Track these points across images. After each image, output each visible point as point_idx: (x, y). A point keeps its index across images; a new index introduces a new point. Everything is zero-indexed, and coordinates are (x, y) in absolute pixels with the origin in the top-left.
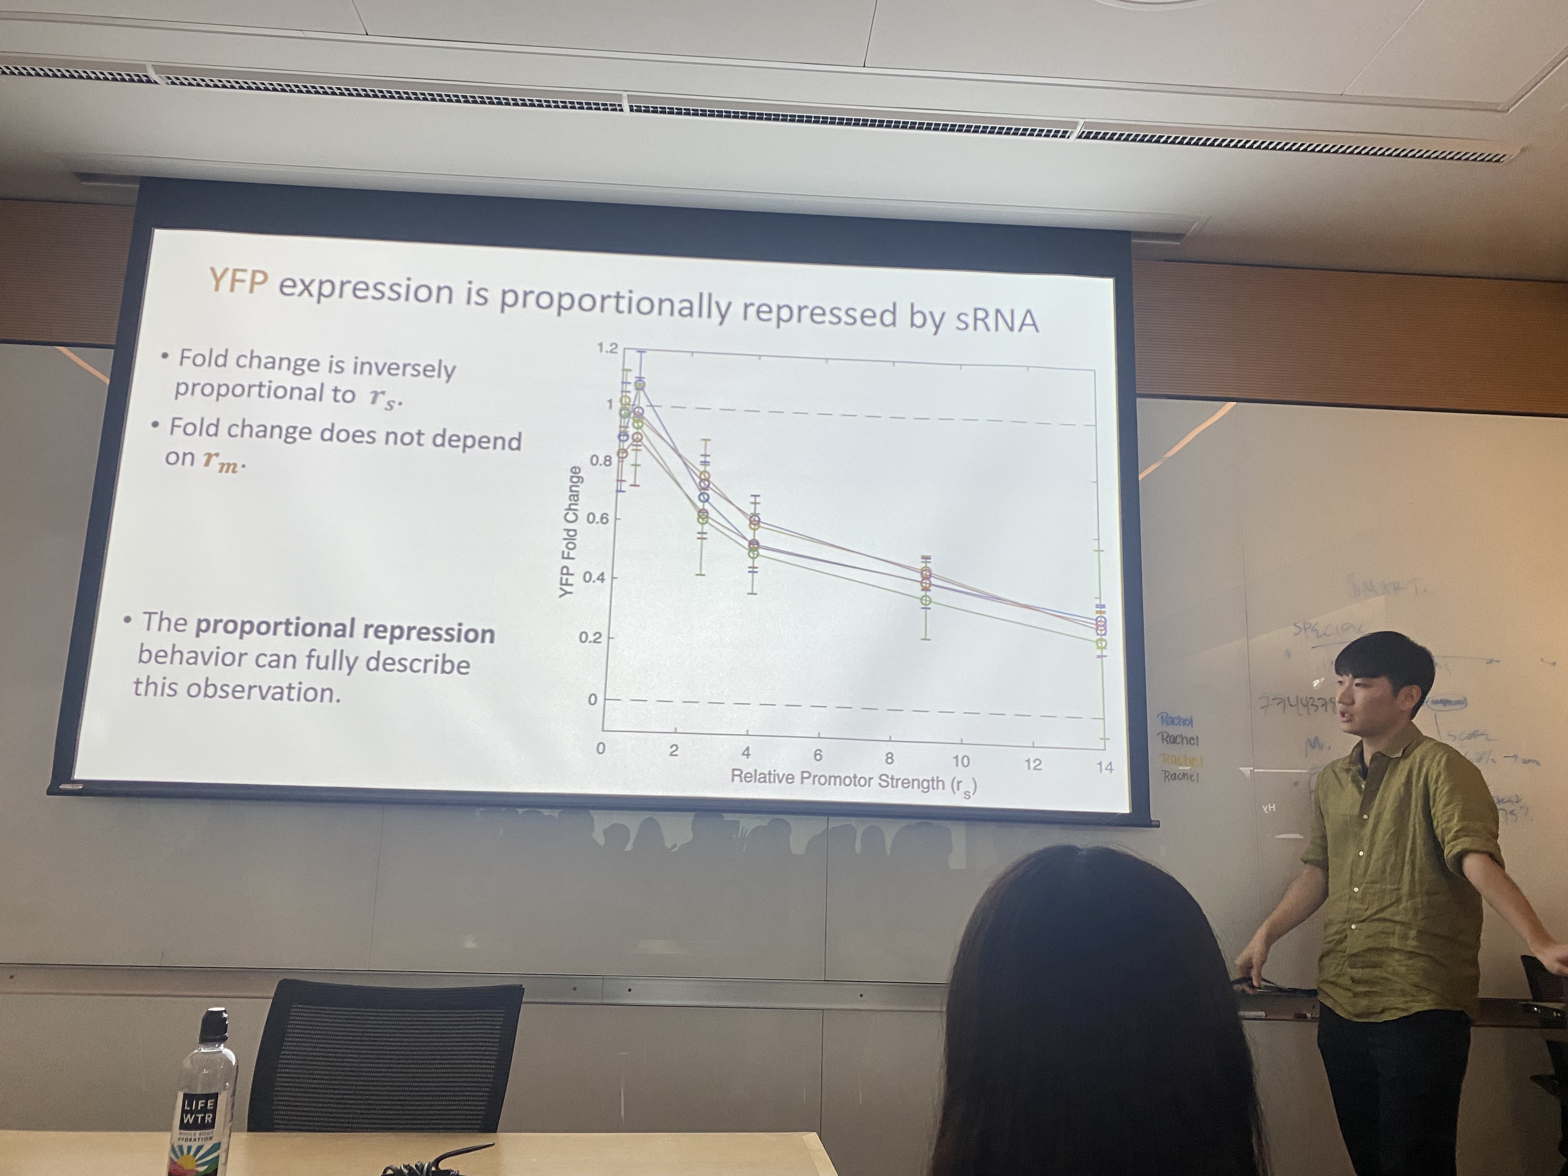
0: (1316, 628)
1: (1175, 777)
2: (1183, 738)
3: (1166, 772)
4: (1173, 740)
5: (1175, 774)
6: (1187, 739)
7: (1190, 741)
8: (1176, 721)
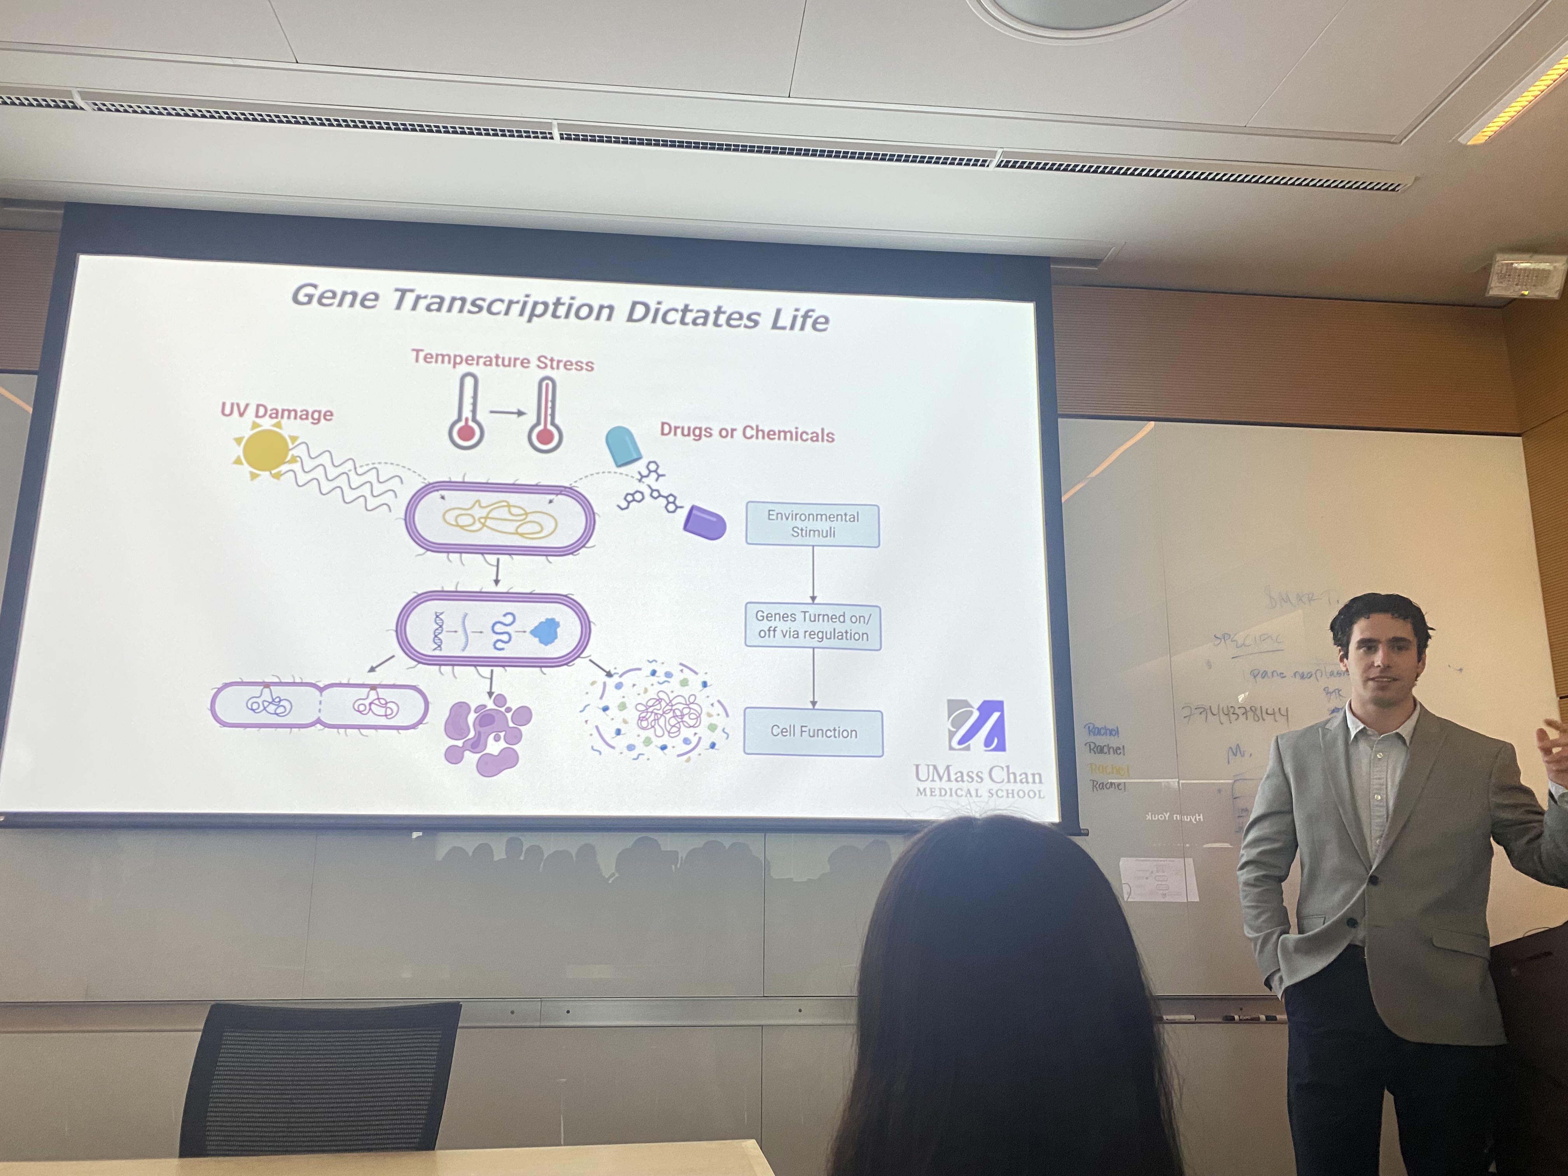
0: (1234, 639)
1: (1103, 786)
2: (1109, 748)
3: (1093, 781)
4: (1101, 750)
5: (1103, 783)
6: (1113, 748)
7: (1117, 750)
8: (1103, 731)
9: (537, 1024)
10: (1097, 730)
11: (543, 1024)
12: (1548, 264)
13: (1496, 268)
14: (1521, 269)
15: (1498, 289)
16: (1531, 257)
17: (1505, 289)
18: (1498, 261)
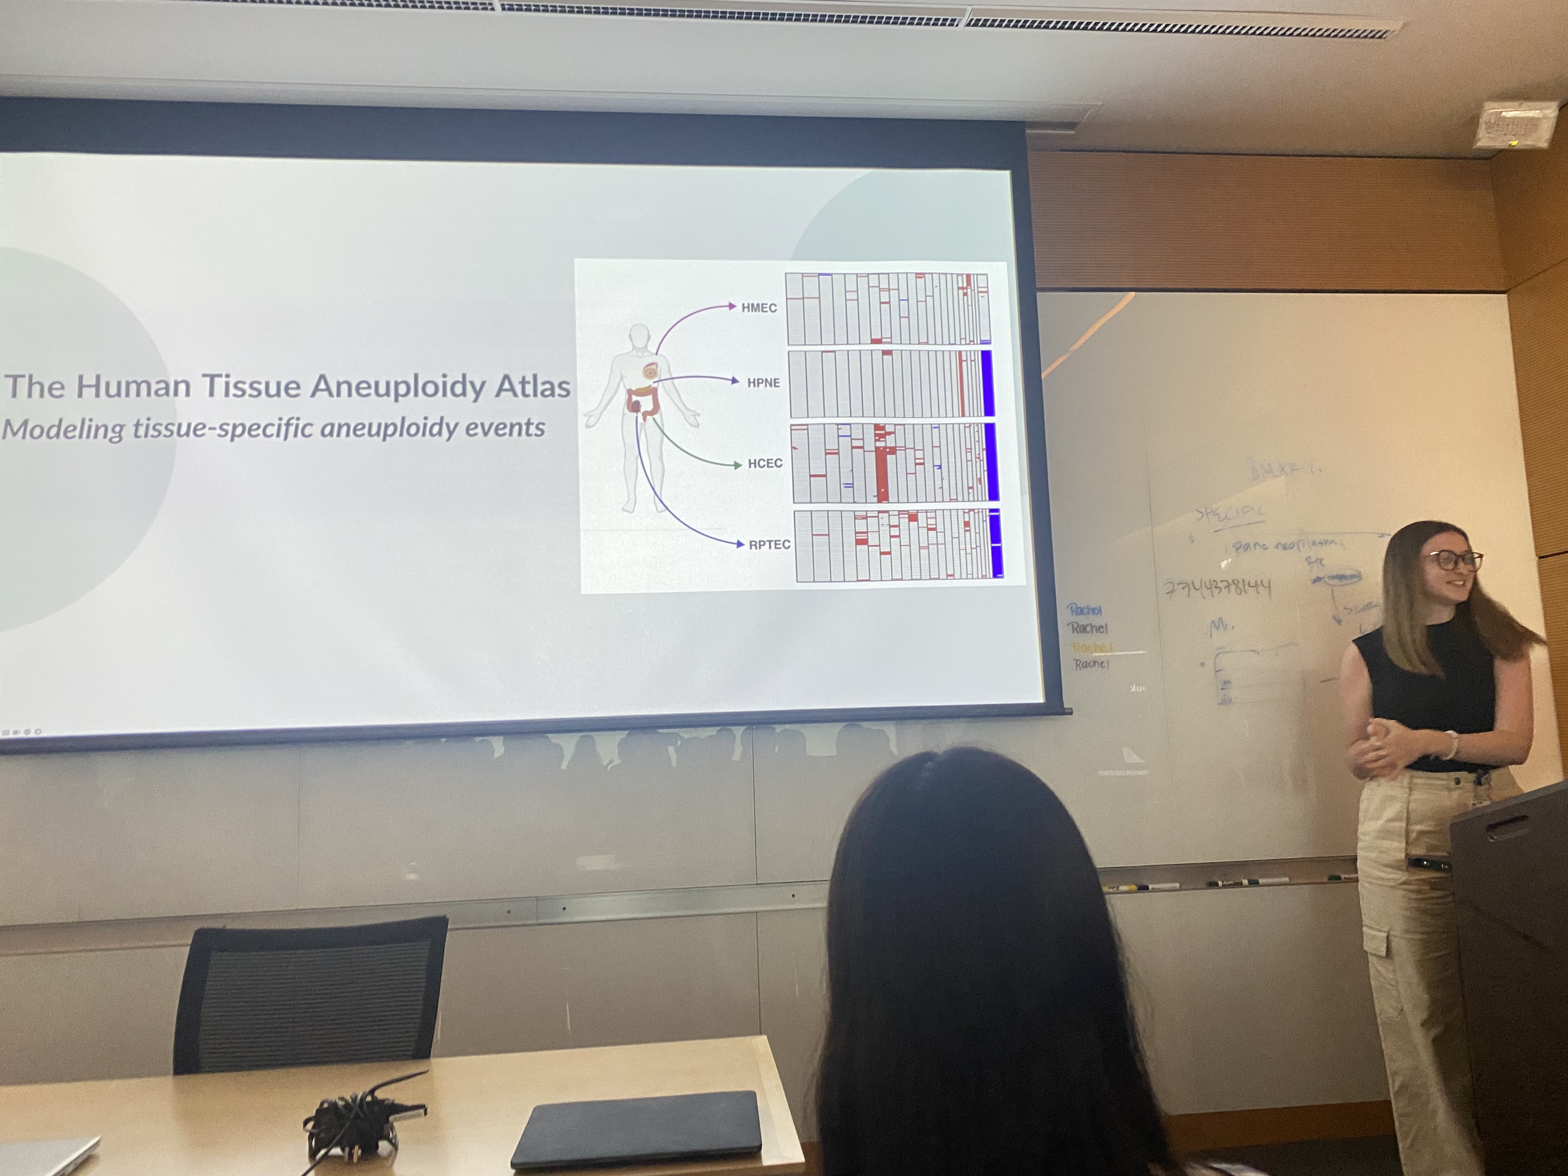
0: (1216, 512)
1: (1086, 664)
2: (1092, 627)
3: (1076, 660)
4: (1084, 629)
5: (1086, 662)
6: (1096, 628)
7: (1100, 629)
8: (1085, 611)
9: (535, 922)
10: (1079, 610)
11: (540, 921)
12: (1538, 111)
13: (1484, 118)
14: (1510, 118)
15: (1485, 140)
16: (1521, 104)
17: (1494, 139)
18: (1486, 110)
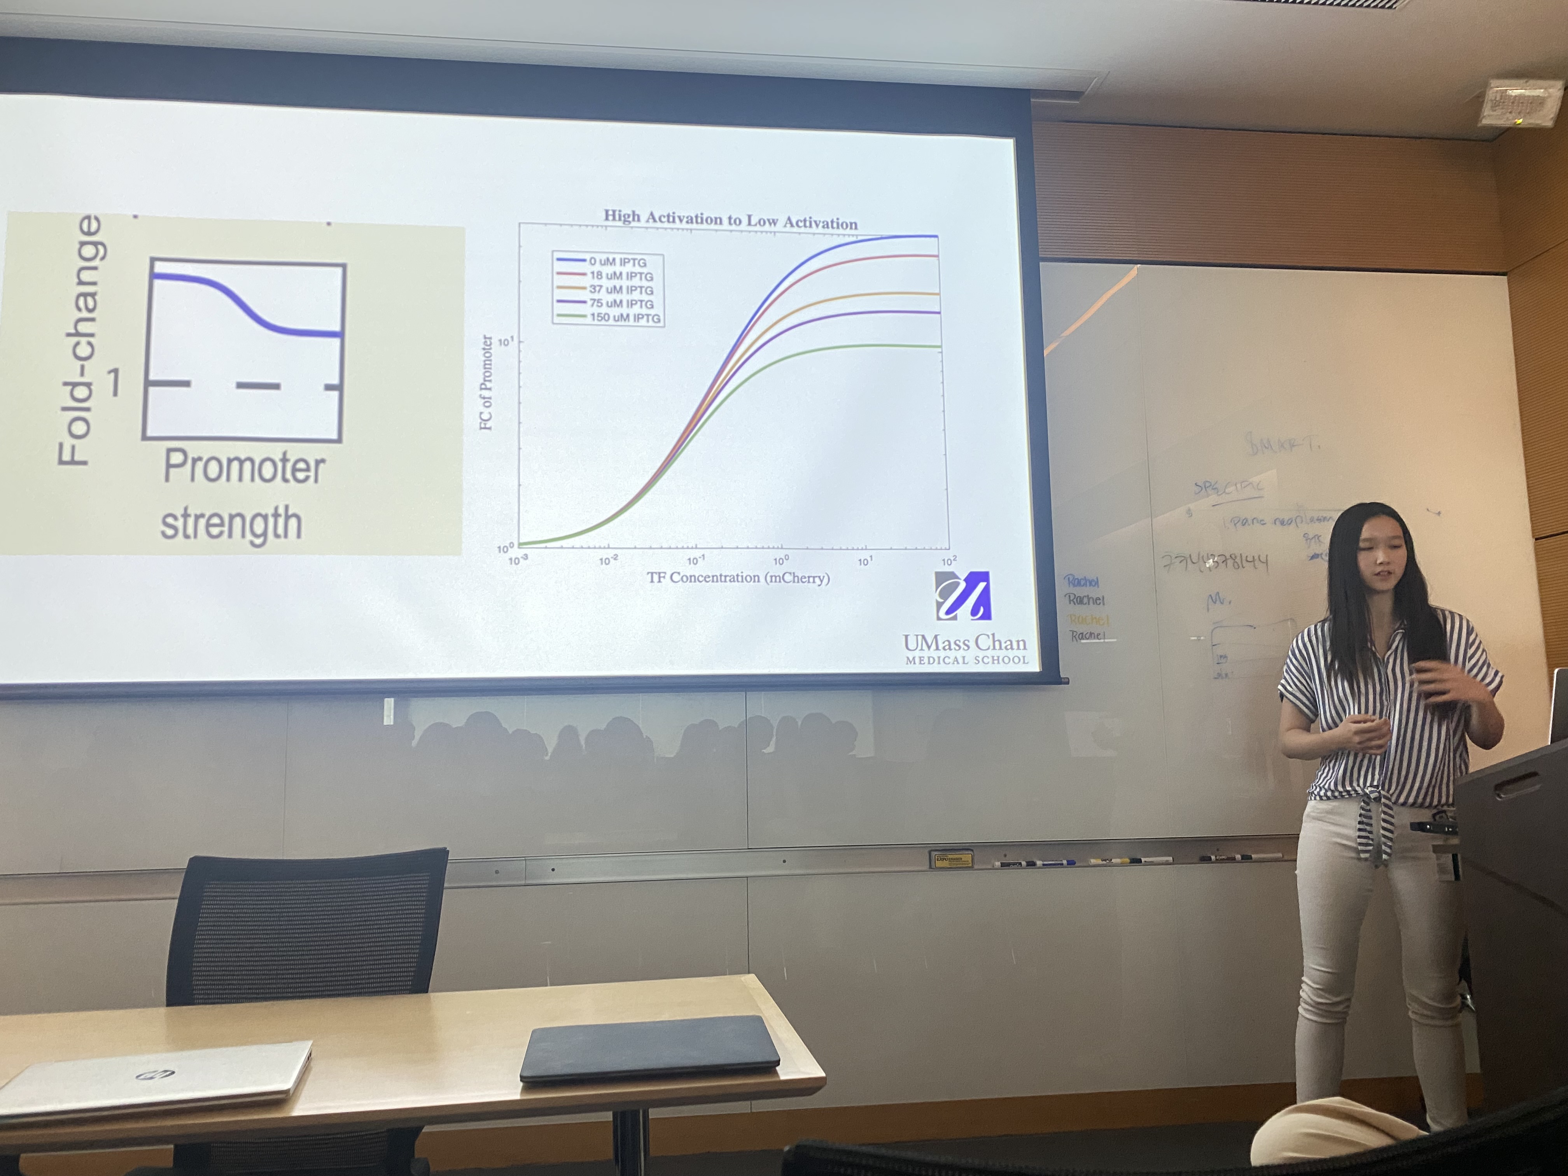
0: (1215, 486)
1: (1082, 636)
2: (1089, 599)
3: (1073, 632)
4: (1081, 601)
5: (1083, 633)
6: (1093, 599)
7: (1097, 601)
8: (1082, 583)
9: (523, 882)
10: (1077, 581)
11: (528, 882)
12: (1542, 90)
13: (1489, 96)
14: (1515, 96)
15: (1491, 118)
16: (1526, 82)
17: (1499, 118)
18: (1492, 88)
